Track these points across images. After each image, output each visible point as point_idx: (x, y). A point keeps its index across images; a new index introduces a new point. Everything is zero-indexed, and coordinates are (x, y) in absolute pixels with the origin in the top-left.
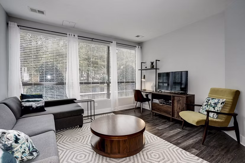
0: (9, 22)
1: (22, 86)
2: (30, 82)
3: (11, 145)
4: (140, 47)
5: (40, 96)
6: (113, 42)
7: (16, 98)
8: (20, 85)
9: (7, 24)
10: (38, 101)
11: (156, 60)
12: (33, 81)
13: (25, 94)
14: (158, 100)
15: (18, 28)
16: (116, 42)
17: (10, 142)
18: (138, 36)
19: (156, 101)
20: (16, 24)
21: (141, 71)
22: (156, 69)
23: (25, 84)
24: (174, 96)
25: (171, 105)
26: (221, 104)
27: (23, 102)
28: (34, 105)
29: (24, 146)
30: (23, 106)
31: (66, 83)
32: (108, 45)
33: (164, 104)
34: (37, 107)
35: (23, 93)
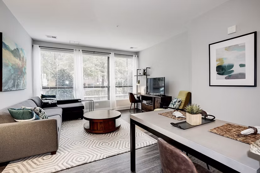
0: (34, 45)
1: (42, 89)
2: (48, 86)
3: (38, 113)
4: (136, 56)
5: (54, 97)
6: (111, 53)
7: (38, 97)
8: (41, 89)
9: (33, 46)
10: (53, 100)
11: (147, 68)
12: (50, 86)
13: (44, 94)
14: (145, 101)
15: (39, 48)
16: (114, 53)
17: (38, 111)
18: (131, 48)
19: (144, 102)
20: (38, 46)
21: (136, 76)
22: (147, 75)
23: (44, 88)
24: (155, 98)
25: (152, 105)
26: (178, 102)
27: (43, 99)
28: (50, 102)
29: (43, 115)
30: (43, 103)
31: (74, 87)
32: (108, 56)
33: (149, 104)
34: (52, 104)
35: (43, 94)
